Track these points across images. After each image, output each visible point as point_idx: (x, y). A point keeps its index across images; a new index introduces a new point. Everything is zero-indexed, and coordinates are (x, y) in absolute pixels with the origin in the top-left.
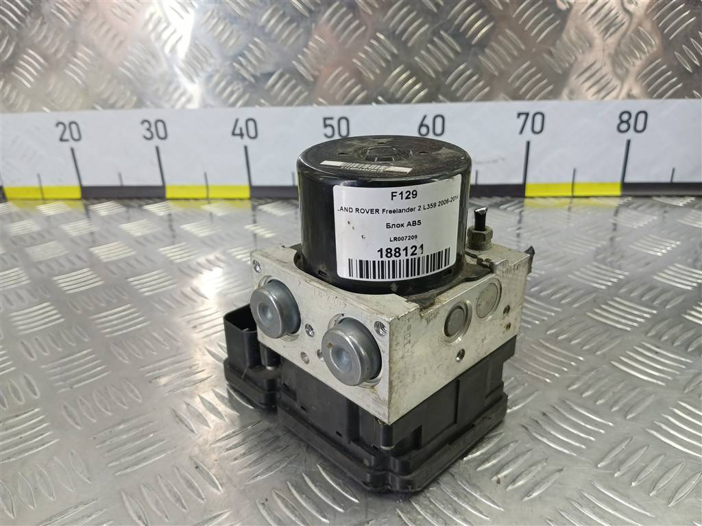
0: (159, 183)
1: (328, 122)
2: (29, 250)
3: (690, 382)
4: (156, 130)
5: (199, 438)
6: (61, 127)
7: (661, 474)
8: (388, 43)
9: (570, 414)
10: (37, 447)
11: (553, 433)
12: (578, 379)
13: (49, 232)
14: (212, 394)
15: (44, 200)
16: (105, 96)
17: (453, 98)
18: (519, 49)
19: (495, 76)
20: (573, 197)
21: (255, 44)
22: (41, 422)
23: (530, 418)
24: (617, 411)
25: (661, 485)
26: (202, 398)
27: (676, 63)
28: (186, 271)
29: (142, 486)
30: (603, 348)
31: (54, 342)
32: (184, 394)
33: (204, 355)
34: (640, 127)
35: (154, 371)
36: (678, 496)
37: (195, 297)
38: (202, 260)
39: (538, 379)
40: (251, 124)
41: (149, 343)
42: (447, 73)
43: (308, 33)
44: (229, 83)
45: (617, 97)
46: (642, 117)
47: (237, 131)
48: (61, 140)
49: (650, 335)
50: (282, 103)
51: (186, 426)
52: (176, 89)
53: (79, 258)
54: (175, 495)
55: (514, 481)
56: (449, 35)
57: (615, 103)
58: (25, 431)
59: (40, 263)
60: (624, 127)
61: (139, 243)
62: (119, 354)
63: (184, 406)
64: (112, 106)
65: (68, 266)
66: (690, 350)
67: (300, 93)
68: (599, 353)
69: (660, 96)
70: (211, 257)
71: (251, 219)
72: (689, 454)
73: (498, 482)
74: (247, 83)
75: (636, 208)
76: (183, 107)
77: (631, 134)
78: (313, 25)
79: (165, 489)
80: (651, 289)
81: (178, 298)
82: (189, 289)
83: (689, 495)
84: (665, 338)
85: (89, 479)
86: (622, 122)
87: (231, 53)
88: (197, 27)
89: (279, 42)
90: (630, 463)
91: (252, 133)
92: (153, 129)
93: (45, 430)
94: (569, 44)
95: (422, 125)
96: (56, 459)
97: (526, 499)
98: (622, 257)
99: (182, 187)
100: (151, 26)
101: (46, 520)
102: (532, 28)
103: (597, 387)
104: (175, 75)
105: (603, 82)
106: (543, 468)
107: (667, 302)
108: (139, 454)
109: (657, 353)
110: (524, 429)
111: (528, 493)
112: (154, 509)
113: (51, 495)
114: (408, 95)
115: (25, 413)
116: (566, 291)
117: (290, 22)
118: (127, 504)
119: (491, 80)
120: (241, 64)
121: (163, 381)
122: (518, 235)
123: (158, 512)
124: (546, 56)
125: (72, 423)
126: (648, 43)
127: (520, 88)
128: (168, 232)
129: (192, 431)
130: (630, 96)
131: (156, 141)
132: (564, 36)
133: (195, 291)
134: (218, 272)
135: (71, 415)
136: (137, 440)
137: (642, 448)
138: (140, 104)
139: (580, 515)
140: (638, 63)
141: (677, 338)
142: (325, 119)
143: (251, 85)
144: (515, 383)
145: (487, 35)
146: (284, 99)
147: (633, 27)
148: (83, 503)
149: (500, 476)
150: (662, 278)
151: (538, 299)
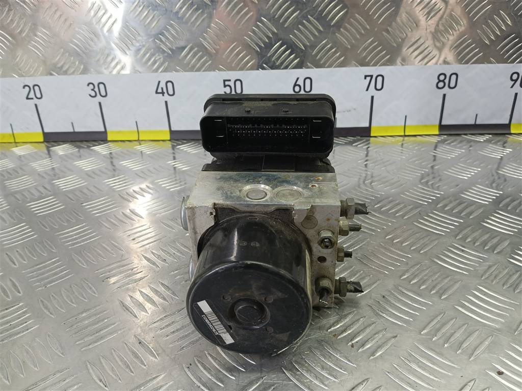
0: (103, 130)
1: (227, 83)
2: (7, 183)
3: (485, 272)
4: (98, 90)
5: (141, 321)
6: (27, 88)
7: (465, 338)
8: (269, 24)
9: (402, 297)
10: (23, 332)
11: (390, 310)
12: (407, 271)
13: (21, 169)
14: (148, 289)
15: (16, 144)
16: (59, 65)
17: (318, 65)
18: (365, 29)
19: (348, 48)
20: (405, 136)
21: (172, 25)
22: (25, 313)
23: (374, 300)
24: (434, 293)
25: (464, 345)
26: (141, 292)
27: (478, 38)
28: (126, 198)
29: (101, 357)
30: (425, 248)
31: (30, 253)
32: (128, 289)
33: (141, 260)
34: (452, 85)
35: (105, 273)
36: (476, 353)
37: (133, 217)
38: (136, 188)
39: (380, 272)
40: (170, 85)
41: (100, 252)
42: (313, 47)
43: (210, 17)
44: (152, 55)
45: (436, 64)
46: (454, 77)
47: (160, 90)
48: (27, 98)
49: (458, 238)
50: (192, 69)
51: (131, 313)
52: (113, 59)
53: (45, 188)
54: (125, 363)
55: (363, 345)
56: (314, 18)
57: (434, 68)
58: (13, 320)
59: (16, 192)
60: (441, 85)
61: (89, 176)
62: (79, 261)
63: (129, 298)
64: (65, 73)
65: (37, 194)
66: (486, 248)
67: (206, 62)
68: (422, 252)
69: (467, 62)
70: (143, 186)
71: (172, 156)
72: (485, 323)
73: (352, 346)
74: (166, 54)
75: (449, 144)
76: (119, 73)
77: (446, 90)
78: (215, 11)
79: (118, 359)
80: (459, 204)
81: (121, 218)
82: (128, 211)
83: (484, 352)
84: (469, 240)
85: (62, 354)
86: (440, 81)
87: (153, 33)
88: (127, 13)
89: (189, 24)
90: (444, 330)
91: (171, 92)
92: (96, 89)
93: (29, 318)
94: (402, 25)
95: (295, 85)
96: (37, 340)
97: (372, 358)
98: (440, 180)
99: (119, 132)
100: (92, 13)
101: (33, 385)
102: (375, 13)
103: (421, 277)
104: (112, 49)
105: (426, 52)
106: (383, 335)
107: (471, 213)
108: (97, 334)
109: (463, 251)
110: (370, 308)
111: (373, 354)
112: (111, 374)
113: (36, 366)
114: (285, 64)
115: (13, 307)
116: (399, 207)
117: (197, 10)
118: (91, 371)
119: (345, 51)
120: (161, 41)
121: (113, 280)
122: (366, 165)
123: (113, 376)
124: (385, 33)
125: (47, 313)
126: (458, 23)
127: (366, 57)
128: (110, 167)
129: (136, 316)
130: (445, 62)
131: (99, 98)
132: (398, 19)
133: (132, 211)
134: (148, 197)
135: (46, 308)
136: (96, 324)
137: (452, 319)
138: (85, 71)
139: (409, 368)
140: (451, 38)
141: (478, 240)
142: (225, 81)
143: (169, 56)
144: (363, 275)
145: (342, 18)
146: (194, 67)
147: (448, 11)
148: (59, 371)
149: (353, 342)
150: (467, 196)
151: (381, 213)
